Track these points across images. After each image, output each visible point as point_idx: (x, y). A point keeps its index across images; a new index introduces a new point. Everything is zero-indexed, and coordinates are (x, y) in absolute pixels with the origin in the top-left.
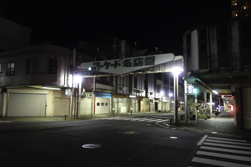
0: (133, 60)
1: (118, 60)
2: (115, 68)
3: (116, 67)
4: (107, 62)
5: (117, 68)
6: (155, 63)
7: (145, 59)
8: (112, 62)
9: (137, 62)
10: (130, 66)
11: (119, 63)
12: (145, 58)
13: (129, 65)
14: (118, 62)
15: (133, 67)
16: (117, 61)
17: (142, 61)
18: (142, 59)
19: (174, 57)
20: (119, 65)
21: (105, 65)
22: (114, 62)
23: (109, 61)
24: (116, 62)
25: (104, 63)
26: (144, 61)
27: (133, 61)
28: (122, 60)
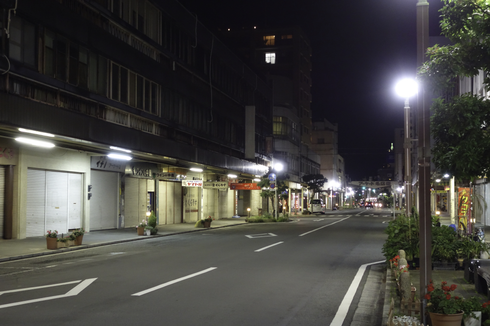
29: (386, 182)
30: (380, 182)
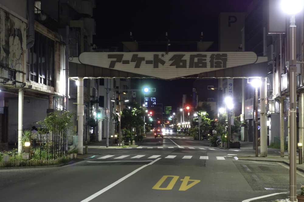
0: (189, 57)
1: (160, 54)
2: (154, 67)
3: (156, 66)
4: (137, 55)
5: (159, 67)
6: (227, 65)
7: (210, 57)
8: (149, 56)
9: (196, 60)
10: (184, 66)
11: (163, 59)
12: (211, 55)
13: (181, 64)
14: (160, 57)
15: (189, 67)
16: (158, 55)
17: (205, 60)
18: (205, 56)
19: (256, 58)
20: (163, 63)
21: (132, 61)
22: (153, 57)
23: (141, 54)
24: (156, 57)
25: (131, 57)
26: (209, 61)
27: (189, 59)
28: (167, 55)
29: (209, 54)
30: (187, 56)
